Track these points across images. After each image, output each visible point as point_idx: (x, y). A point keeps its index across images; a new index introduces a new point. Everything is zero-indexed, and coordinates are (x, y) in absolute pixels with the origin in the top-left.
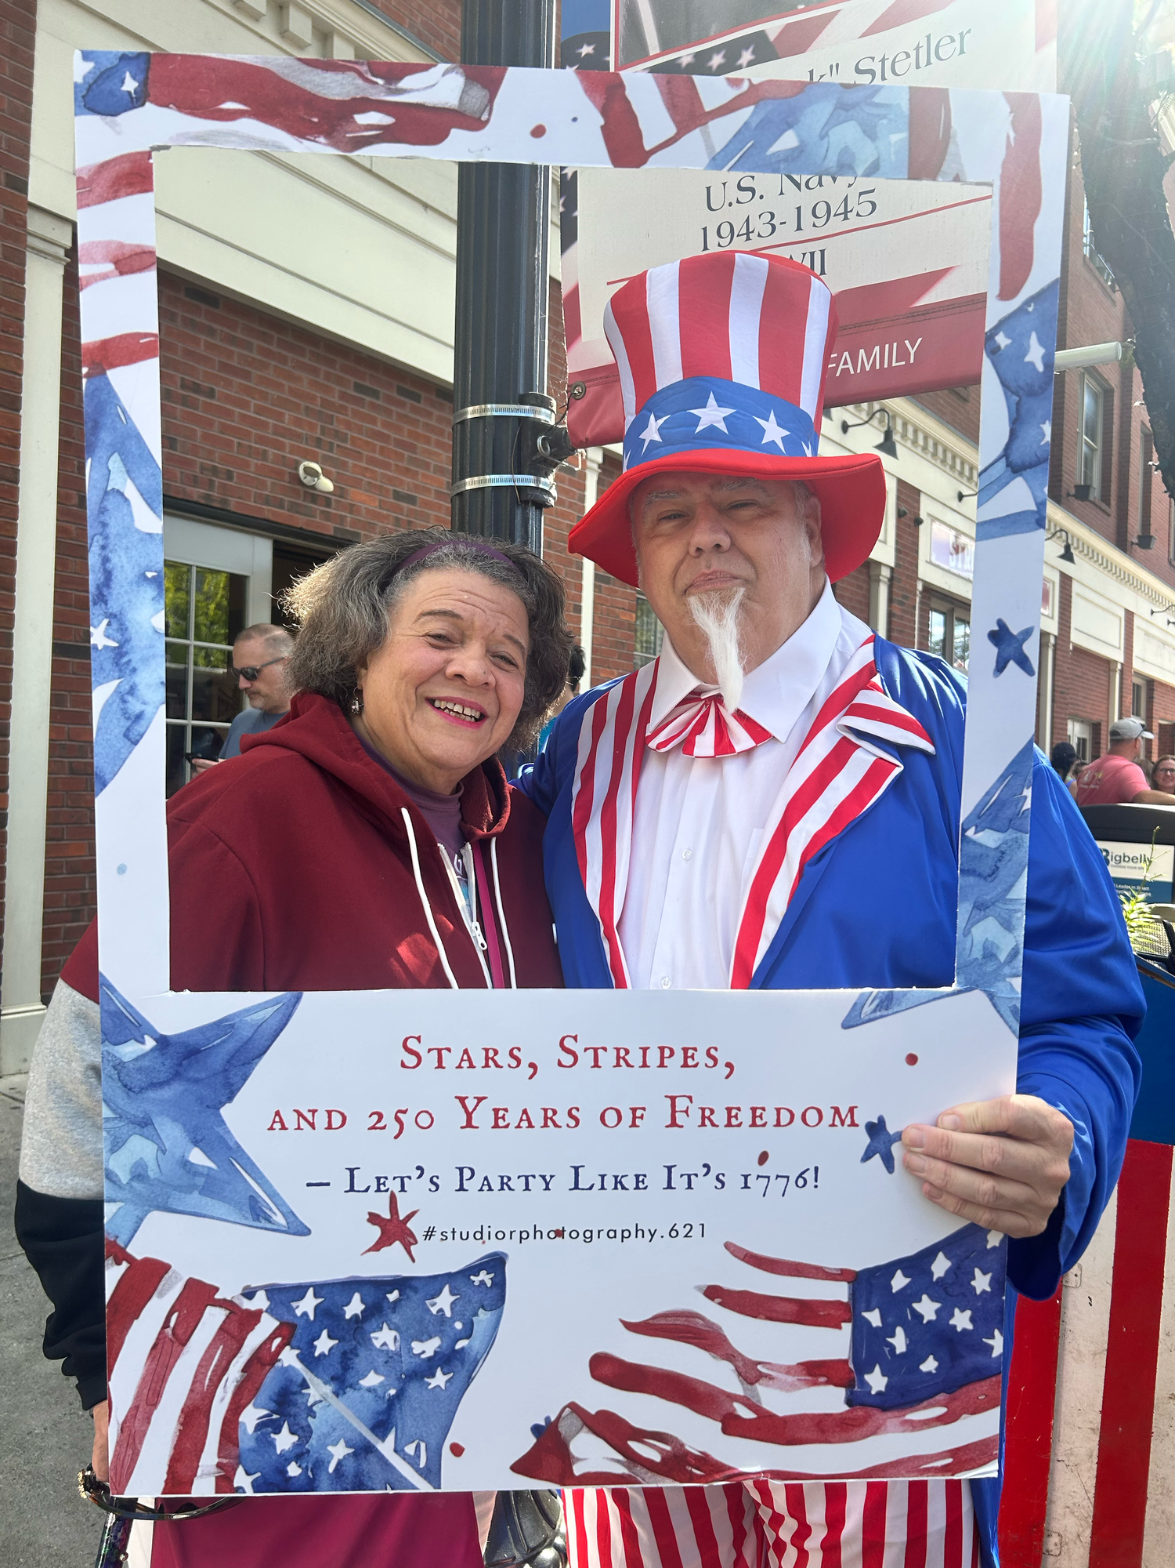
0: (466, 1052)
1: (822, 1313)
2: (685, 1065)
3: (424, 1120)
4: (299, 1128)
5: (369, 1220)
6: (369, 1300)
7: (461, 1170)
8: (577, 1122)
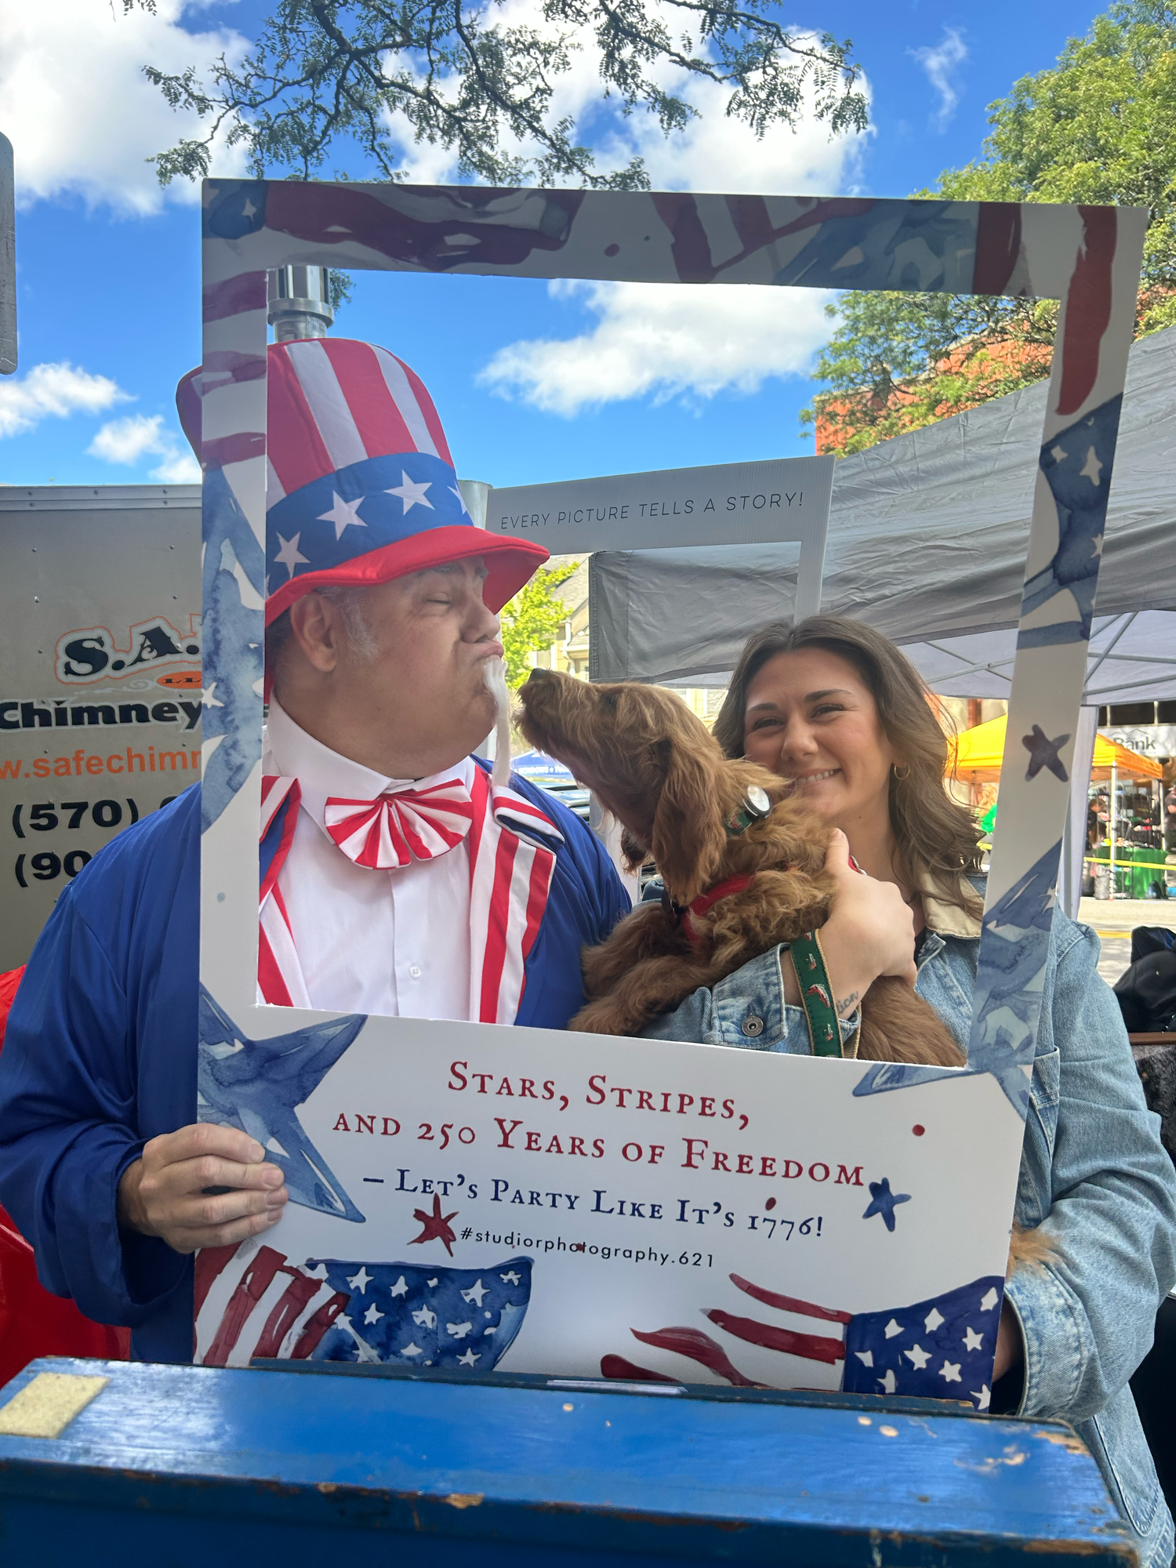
0: (506, 1080)
1: (815, 1348)
2: (703, 1113)
3: (467, 1135)
4: (359, 1131)
5: (415, 1216)
6: (412, 1283)
7: (497, 1182)
8: (602, 1152)
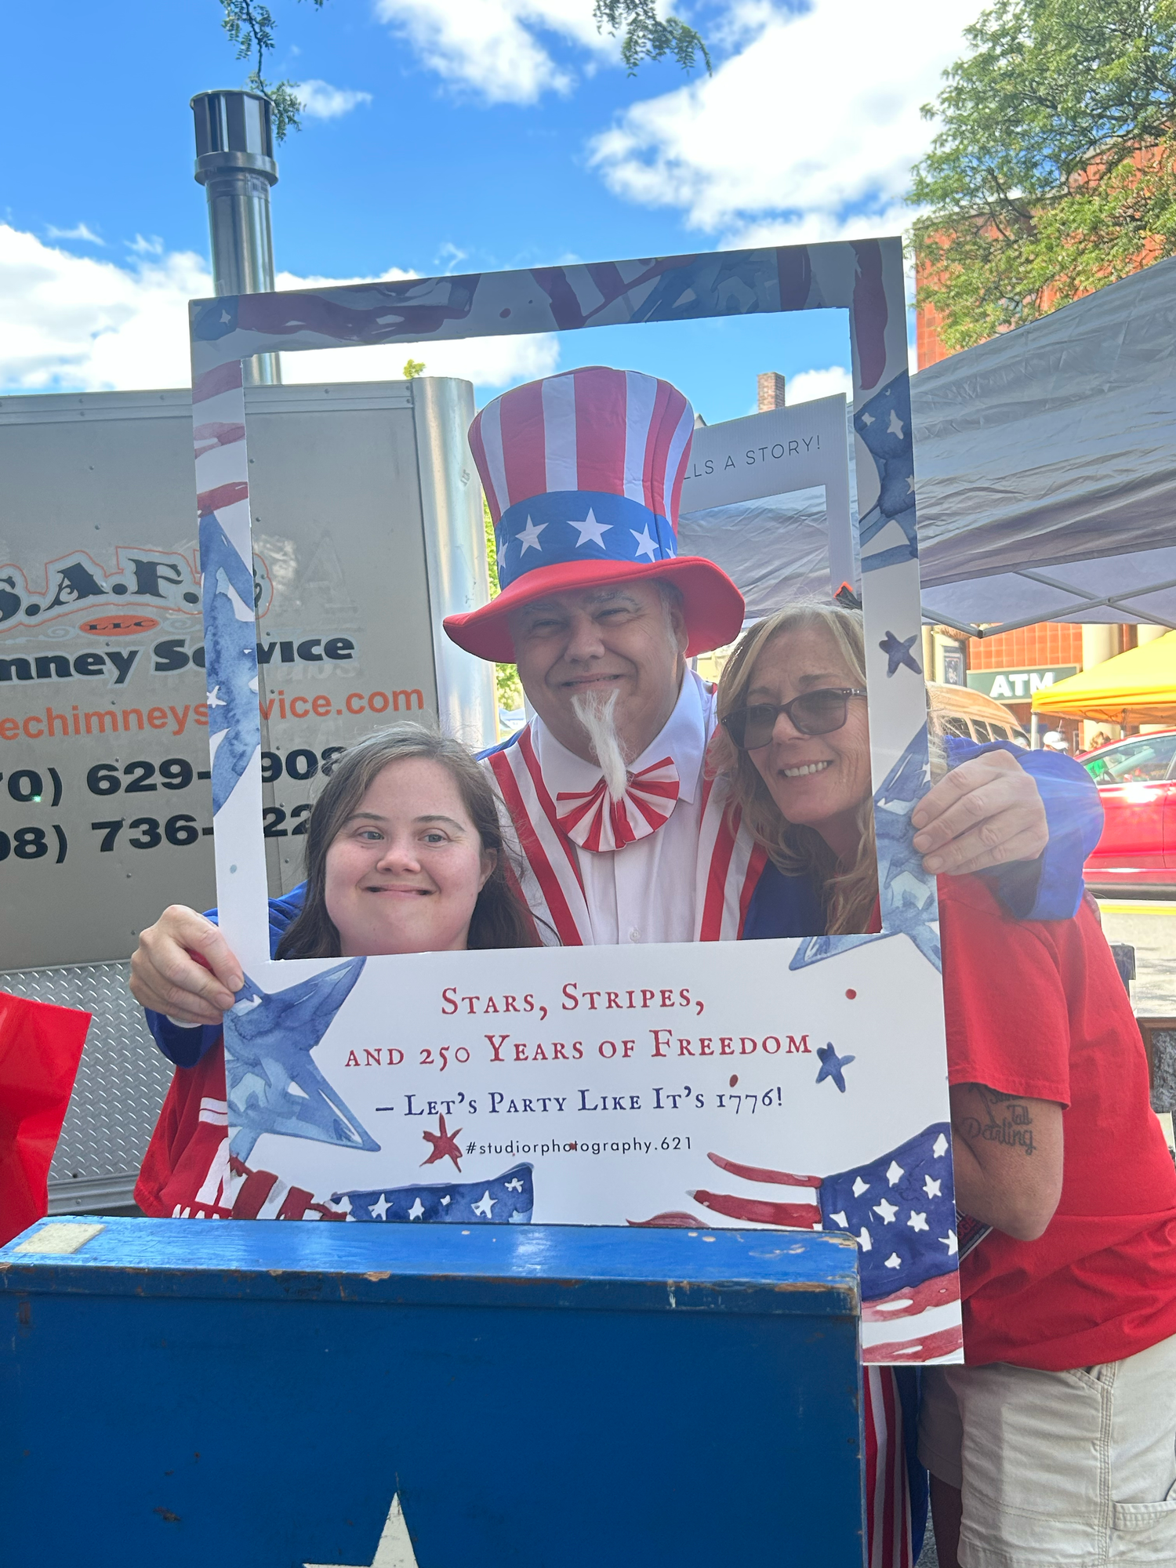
0: (491, 999)
1: (795, 1215)
2: (664, 1005)
3: (462, 1055)
4: (368, 1064)
5: (424, 1138)
6: (427, 1204)
7: (493, 1095)
8: (581, 1054)
